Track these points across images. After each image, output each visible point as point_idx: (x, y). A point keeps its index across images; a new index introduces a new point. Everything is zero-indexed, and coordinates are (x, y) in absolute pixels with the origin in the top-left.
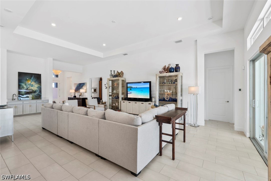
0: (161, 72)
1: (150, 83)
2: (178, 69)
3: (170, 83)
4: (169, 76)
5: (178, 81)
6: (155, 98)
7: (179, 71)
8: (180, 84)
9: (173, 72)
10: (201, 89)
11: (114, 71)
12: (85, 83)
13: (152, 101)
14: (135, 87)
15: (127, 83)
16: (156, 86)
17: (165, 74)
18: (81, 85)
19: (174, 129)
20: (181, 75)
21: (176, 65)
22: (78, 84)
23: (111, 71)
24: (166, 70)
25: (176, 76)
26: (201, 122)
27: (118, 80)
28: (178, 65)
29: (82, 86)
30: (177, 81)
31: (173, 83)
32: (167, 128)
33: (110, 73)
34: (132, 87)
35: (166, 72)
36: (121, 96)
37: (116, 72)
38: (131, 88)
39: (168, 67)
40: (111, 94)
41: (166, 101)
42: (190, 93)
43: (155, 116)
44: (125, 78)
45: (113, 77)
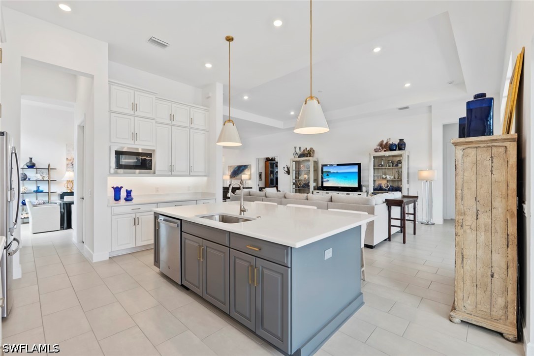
0: (376, 151)
1: (359, 165)
2: (403, 146)
3: (391, 165)
4: (389, 156)
5: (403, 163)
6: (367, 186)
7: (404, 150)
8: (406, 167)
9: (395, 150)
10: (437, 174)
11: (300, 148)
12: (248, 165)
13: (361, 191)
14: (335, 172)
15: (323, 166)
16: (369, 170)
17: (382, 153)
18: (242, 168)
19: (403, 213)
20: (408, 154)
21: (400, 140)
22: (236, 167)
23: (295, 148)
24: (383, 146)
25: (401, 156)
26: (438, 219)
27: (309, 160)
28: (403, 140)
29: (243, 170)
30: (401, 163)
31: (395, 166)
32: (396, 211)
33: (294, 151)
34: (330, 172)
35: (385, 151)
36: (312, 185)
37: (302, 150)
38: (328, 173)
39: (387, 142)
40: (294, 181)
41: (385, 190)
42: (421, 179)
43: (384, 200)
44: (317, 159)
45: (299, 157)
